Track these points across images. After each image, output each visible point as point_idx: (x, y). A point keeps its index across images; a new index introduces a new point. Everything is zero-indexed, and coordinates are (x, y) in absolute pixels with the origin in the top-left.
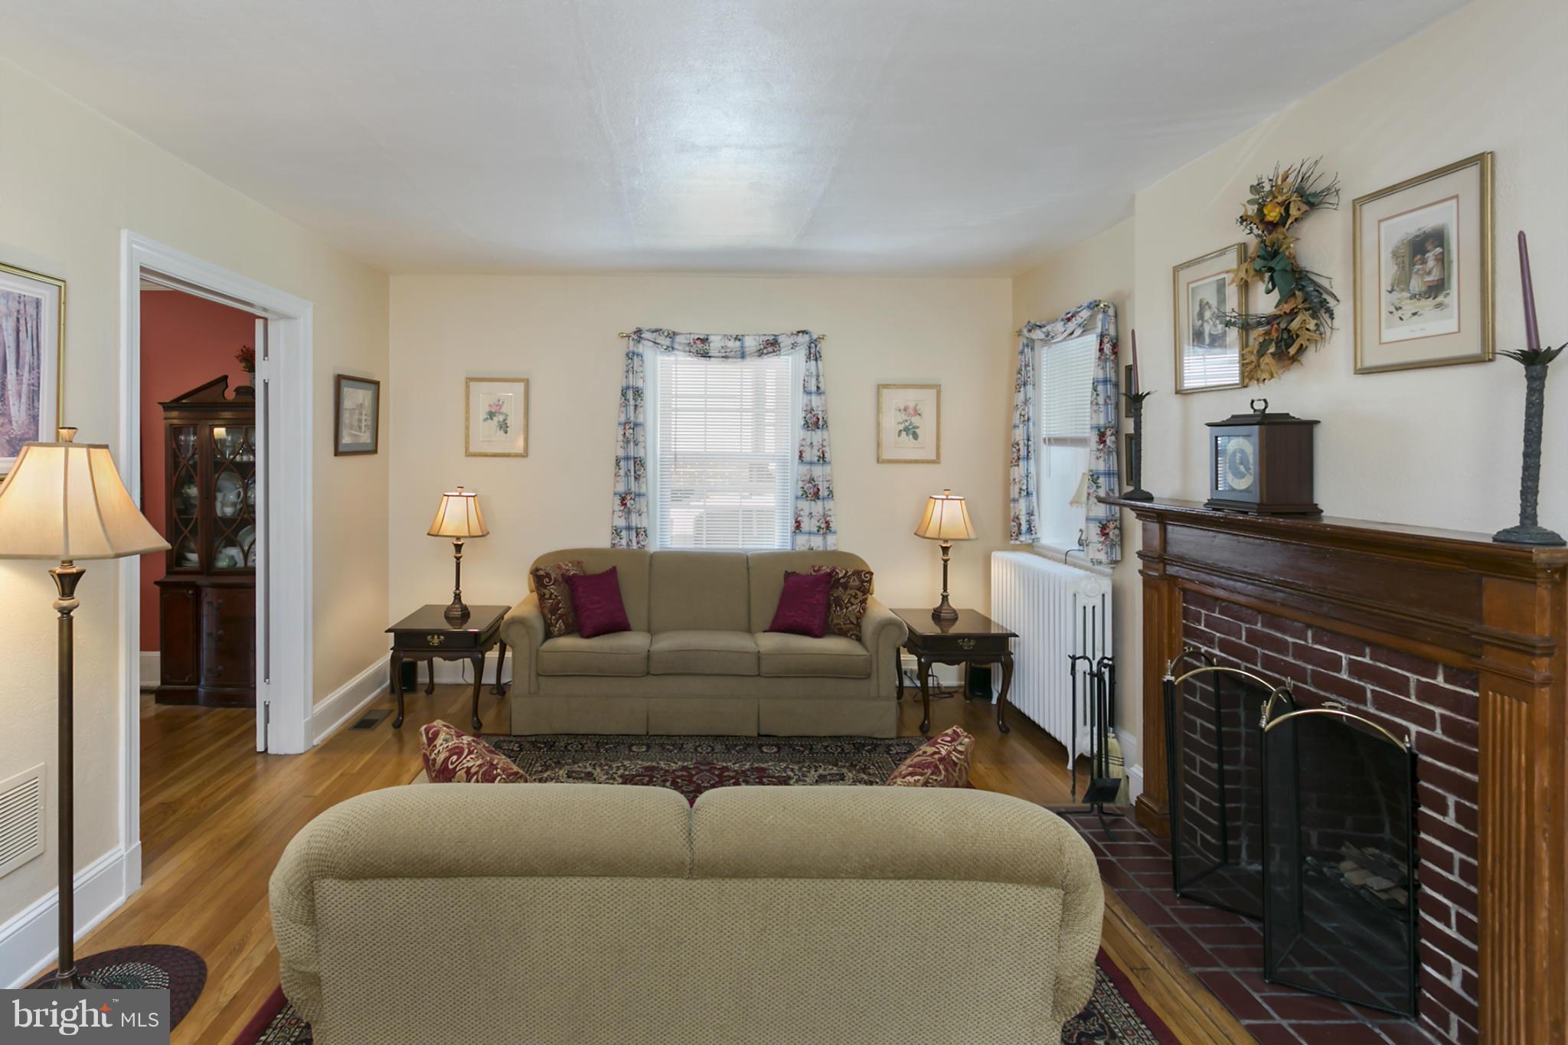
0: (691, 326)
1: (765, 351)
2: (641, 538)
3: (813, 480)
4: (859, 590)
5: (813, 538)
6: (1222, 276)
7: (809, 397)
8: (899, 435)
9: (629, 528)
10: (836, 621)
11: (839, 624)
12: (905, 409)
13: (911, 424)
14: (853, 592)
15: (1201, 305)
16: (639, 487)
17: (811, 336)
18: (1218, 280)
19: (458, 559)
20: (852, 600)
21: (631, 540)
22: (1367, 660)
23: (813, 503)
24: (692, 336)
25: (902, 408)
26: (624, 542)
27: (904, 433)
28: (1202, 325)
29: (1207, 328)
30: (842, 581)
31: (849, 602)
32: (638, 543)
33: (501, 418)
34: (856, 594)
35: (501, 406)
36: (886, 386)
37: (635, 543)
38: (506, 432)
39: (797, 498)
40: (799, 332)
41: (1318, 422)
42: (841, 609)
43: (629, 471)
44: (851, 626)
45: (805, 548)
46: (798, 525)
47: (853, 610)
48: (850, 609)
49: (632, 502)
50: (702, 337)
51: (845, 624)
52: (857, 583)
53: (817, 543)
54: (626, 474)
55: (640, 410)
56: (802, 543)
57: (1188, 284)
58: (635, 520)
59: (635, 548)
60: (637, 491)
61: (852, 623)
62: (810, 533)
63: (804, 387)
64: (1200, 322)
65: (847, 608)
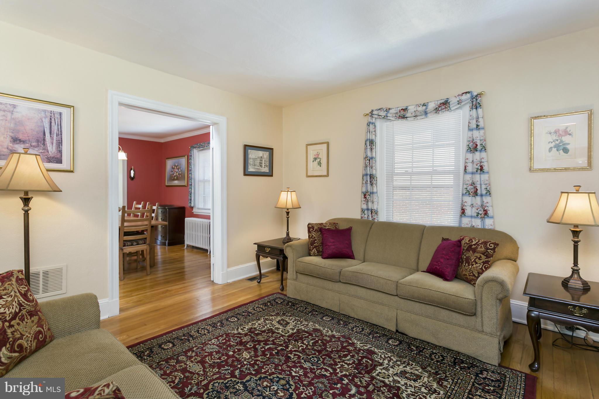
0: (396, 105)
1: (440, 109)
2: (373, 214)
3: (474, 184)
4: (483, 254)
5: (473, 220)
7: (471, 133)
8: (550, 151)
9: (368, 209)
10: (464, 273)
11: (466, 275)
12: (556, 132)
13: (562, 141)
14: (478, 255)
16: (373, 189)
17: (471, 94)
19: (288, 218)
20: (477, 260)
21: (369, 215)
23: (474, 198)
24: (399, 109)
25: (553, 131)
26: (366, 216)
27: (554, 150)
30: (473, 247)
31: (475, 261)
32: (372, 217)
33: (319, 160)
34: (481, 257)
35: (319, 155)
36: (536, 118)
37: (370, 217)
38: (320, 166)
39: (463, 195)
40: (463, 93)
42: (469, 265)
43: (367, 181)
44: (474, 277)
45: (469, 226)
46: (463, 212)
47: (477, 267)
48: (475, 266)
49: (369, 196)
50: (404, 108)
51: (469, 275)
52: (483, 249)
53: (477, 223)
54: (366, 182)
55: (374, 150)
56: (466, 222)
58: (370, 206)
59: (371, 219)
60: (371, 191)
61: (474, 275)
62: (472, 217)
63: (469, 127)
65: (473, 265)
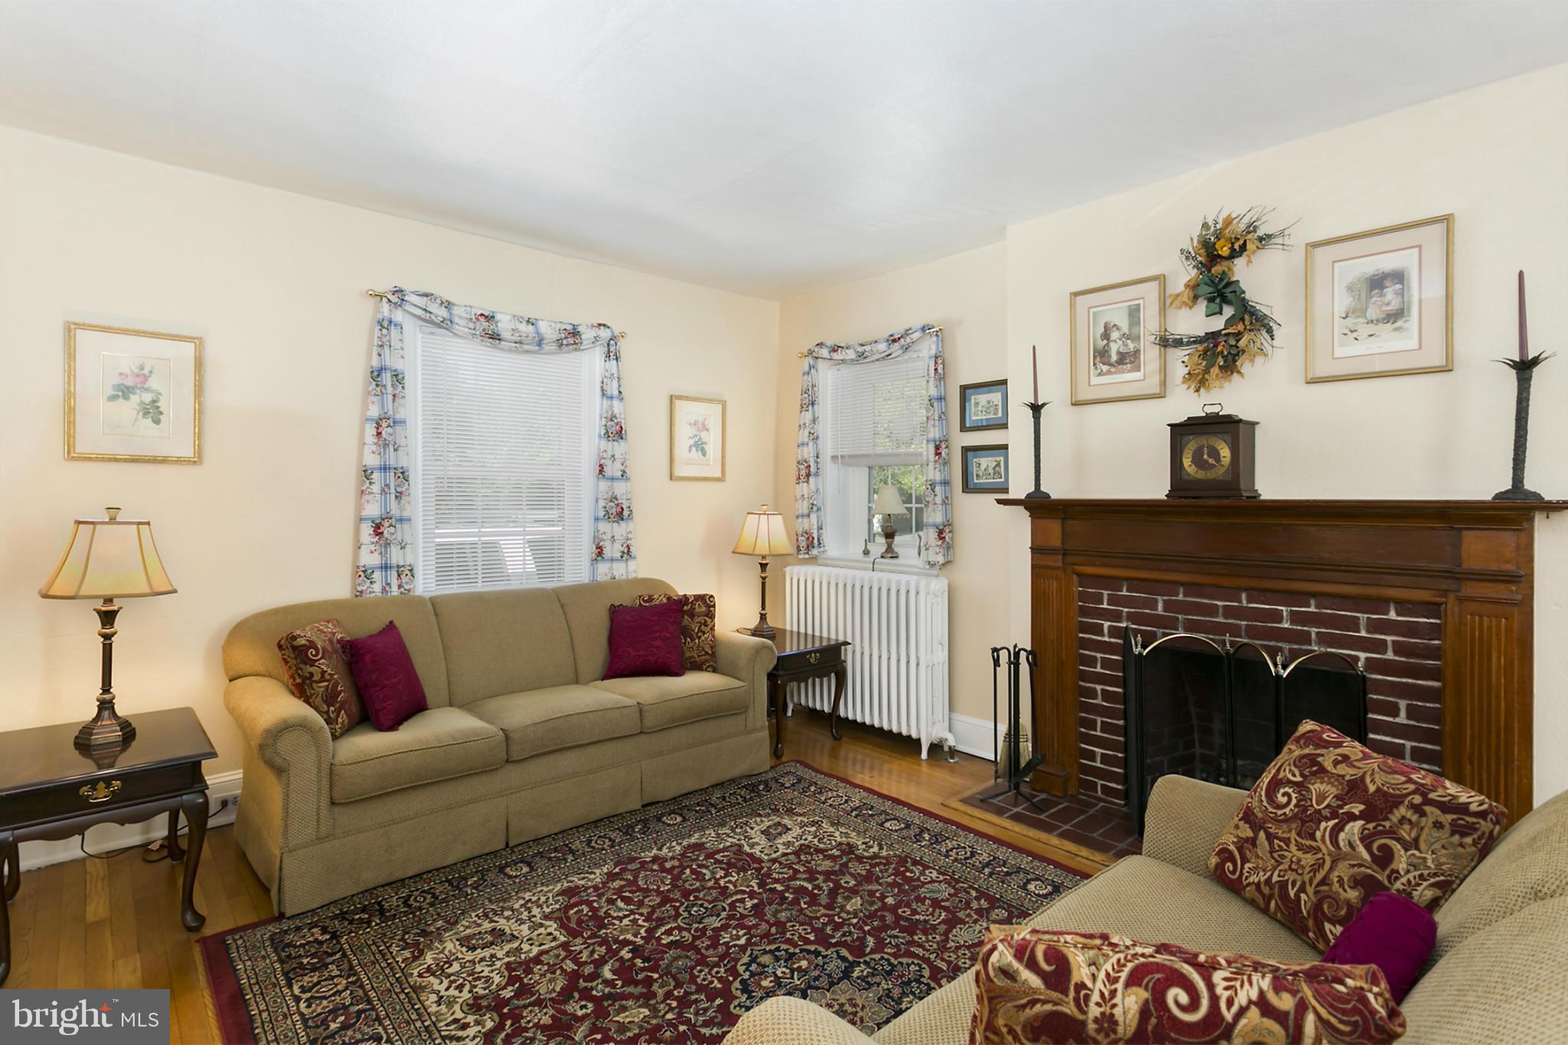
0: (470, 298)
1: (565, 342)
2: (404, 579)
3: (616, 498)
4: (707, 616)
5: (615, 565)
6: (1137, 302)
7: (609, 403)
8: (690, 451)
9: (385, 567)
10: (688, 654)
11: (693, 657)
12: (696, 423)
13: (700, 439)
14: (701, 619)
15: (1105, 327)
16: (401, 510)
17: (612, 332)
18: (1130, 306)
19: (107, 637)
20: (703, 628)
21: (389, 584)
22: (1312, 609)
23: (615, 525)
24: (474, 311)
25: (692, 422)
26: (377, 587)
27: (694, 449)
28: (1107, 344)
29: (1114, 348)
30: (686, 608)
31: (700, 630)
32: (400, 586)
33: (147, 398)
34: (706, 621)
35: (146, 378)
36: (680, 398)
37: (395, 588)
38: (157, 422)
39: (597, 519)
40: (600, 325)
41: (1258, 423)
42: (693, 640)
43: (387, 486)
44: (708, 656)
45: (607, 578)
46: (600, 551)
47: (706, 639)
48: (703, 638)
49: (392, 529)
50: (486, 314)
51: (699, 656)
52: (704, 609)
53: (620, 570)
54: (383, 490)
55: (399, 401)
56: (603, 571)
57: (1089, 308)
58: (396, 556)
59: (396, 594)
60: (398, 515)
61: (707, 653)
62: (612, 560)
63: (603, 390)
64: (1105, 342)
65: (699, 638)
